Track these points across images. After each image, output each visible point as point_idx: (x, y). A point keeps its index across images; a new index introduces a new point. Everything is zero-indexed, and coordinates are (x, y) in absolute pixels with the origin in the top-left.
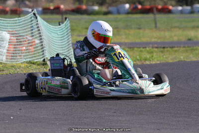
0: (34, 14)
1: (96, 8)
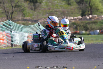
0: (39, 24)
1: (84, 32)
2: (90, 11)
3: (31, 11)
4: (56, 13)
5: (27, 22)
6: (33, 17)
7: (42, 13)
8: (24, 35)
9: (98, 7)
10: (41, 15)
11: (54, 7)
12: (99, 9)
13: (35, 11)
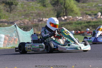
2: (65, 12)
3: (7, 13)
4: (31, 14)
5: (3, 24)
6: (9, 18)
7: (18, 15)
8: (1, 36)
9: (72, 8)
10: (17, 17)
11: (30, 9)
12: (73, 11)
13: (10, 13)
